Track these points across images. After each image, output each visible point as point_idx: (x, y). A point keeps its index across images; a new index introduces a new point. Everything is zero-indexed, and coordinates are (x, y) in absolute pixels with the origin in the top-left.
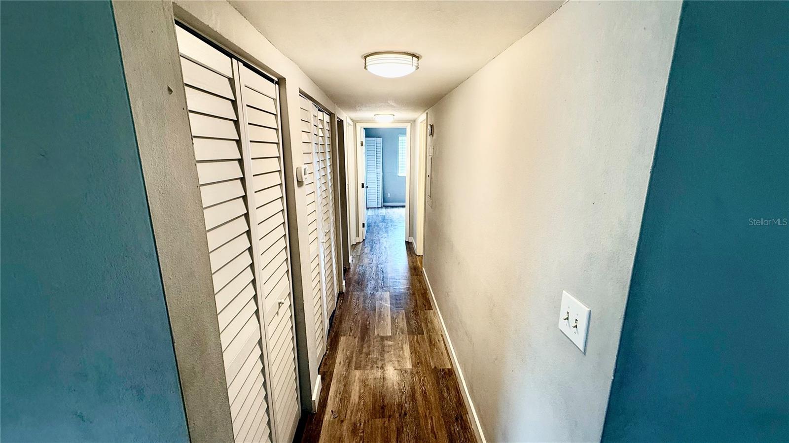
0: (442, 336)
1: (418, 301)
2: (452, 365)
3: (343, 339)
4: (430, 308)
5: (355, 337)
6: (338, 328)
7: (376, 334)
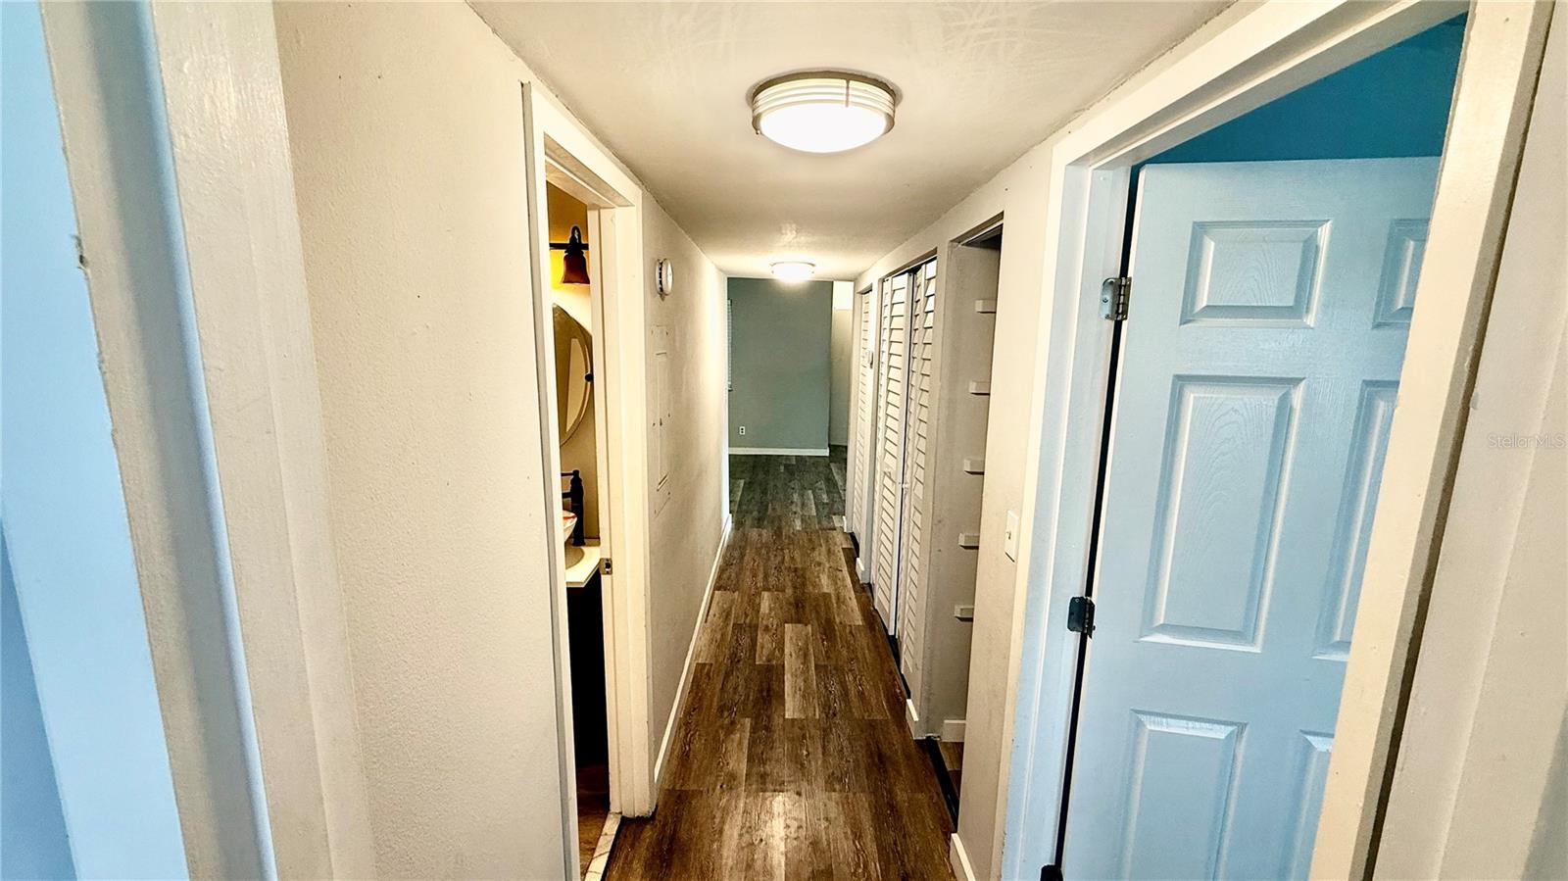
0: (706, 622)
1: (719, 686)
2: (713, 593)
3: (859, 621)
4: (700, 667)
5: (841, 623)
6: (874, 636)
7: (809, 628)
